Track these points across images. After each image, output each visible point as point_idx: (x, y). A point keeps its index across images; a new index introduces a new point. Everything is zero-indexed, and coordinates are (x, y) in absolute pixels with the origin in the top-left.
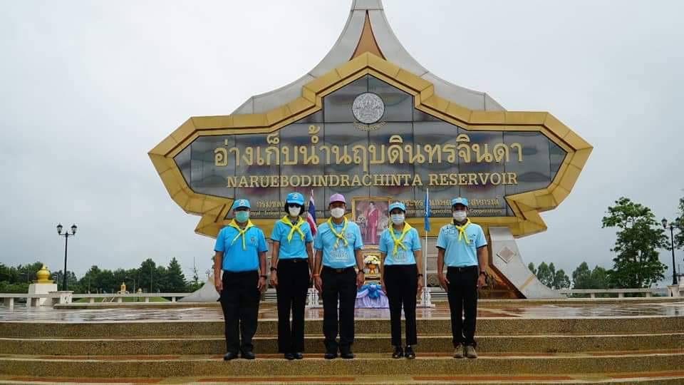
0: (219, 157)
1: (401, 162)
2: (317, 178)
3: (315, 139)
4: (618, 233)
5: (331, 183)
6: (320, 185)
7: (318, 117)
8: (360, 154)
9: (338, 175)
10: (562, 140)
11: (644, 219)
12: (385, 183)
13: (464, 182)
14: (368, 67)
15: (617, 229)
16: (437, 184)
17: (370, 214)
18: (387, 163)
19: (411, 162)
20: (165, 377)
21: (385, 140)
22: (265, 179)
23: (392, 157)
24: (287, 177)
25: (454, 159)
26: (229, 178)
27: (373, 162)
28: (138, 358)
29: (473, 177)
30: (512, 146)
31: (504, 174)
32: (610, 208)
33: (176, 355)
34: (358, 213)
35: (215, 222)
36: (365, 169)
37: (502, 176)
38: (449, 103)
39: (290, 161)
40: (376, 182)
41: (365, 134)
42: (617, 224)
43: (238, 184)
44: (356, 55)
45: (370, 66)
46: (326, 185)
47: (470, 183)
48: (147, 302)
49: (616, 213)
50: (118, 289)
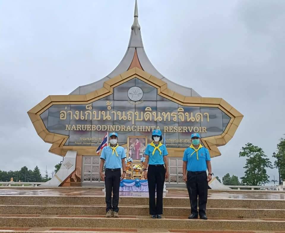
0: (62, 115)
1: (151, 120)
2: (110, 127)
3: (109, 108)
4: (247, 159)
5: (116, 129)
6: (111, 130)
7: (111, 97)
8: (131, 116)
9: (120, 126)
10: (229, 112)
11: (259, 153)
12: (142, 130)
13: (181, 131)
14: (136, 74)
15: (246, 157)
16: (168, 131)
17: (136, 144)
18: (144, 120)
19: (155, 120)
20: (32, 227)
21: (143, 109)
22: (84, 126)
23: (147, 118)
24: (95, 126)
25: (176, 119)
26: (67, 125)
27: (137, 119)
28: (17, 216)
29: (185, 128)
30: (204, 114)
31: (200, 128)
32: (243, 148)
33: (38, 215)
34: (130, 144)
35: (59, 147)
36: (133, 123)
37: (199, 128)
38: (175, 92)
39: (97, 118)
40: (138, 130)
41: (134, 106)
42: (246, 155)
43: (71, 129)
44: (130, 68)
45: (136, 73)
46: (114, 130)
47: (184, 131)
48: (23, 186)
49: (246, 150)
50: (9, 180)
